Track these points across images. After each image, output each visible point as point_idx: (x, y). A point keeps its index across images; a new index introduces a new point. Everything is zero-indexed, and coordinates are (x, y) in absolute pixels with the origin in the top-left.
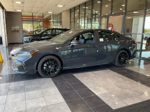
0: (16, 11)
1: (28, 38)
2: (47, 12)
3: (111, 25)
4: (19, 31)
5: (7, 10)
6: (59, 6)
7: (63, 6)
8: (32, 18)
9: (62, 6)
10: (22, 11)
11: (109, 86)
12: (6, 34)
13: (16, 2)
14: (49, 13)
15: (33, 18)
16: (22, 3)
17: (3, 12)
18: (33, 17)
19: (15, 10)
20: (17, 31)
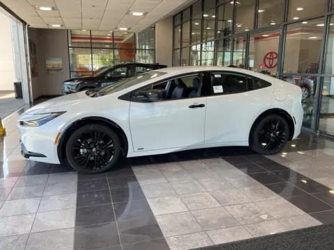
0: (51, 28)
1: (74, 84)
2: (116, 28)
3: (275, 56)
4: (61, 69)
5: (33, 25)
6: (135, 14)
7: (145, 14)
8: (89, 41)
9: (141, 14)
10: (62, 26)
11: (198, 195)
12: (30, 77)
13: (42, 8)
14: (121, 29)
15: (93, 41)
16: (53, 9)
17: (24, 29)
18: (91, 38)
19: (48, 25)
20: (57, 70)
